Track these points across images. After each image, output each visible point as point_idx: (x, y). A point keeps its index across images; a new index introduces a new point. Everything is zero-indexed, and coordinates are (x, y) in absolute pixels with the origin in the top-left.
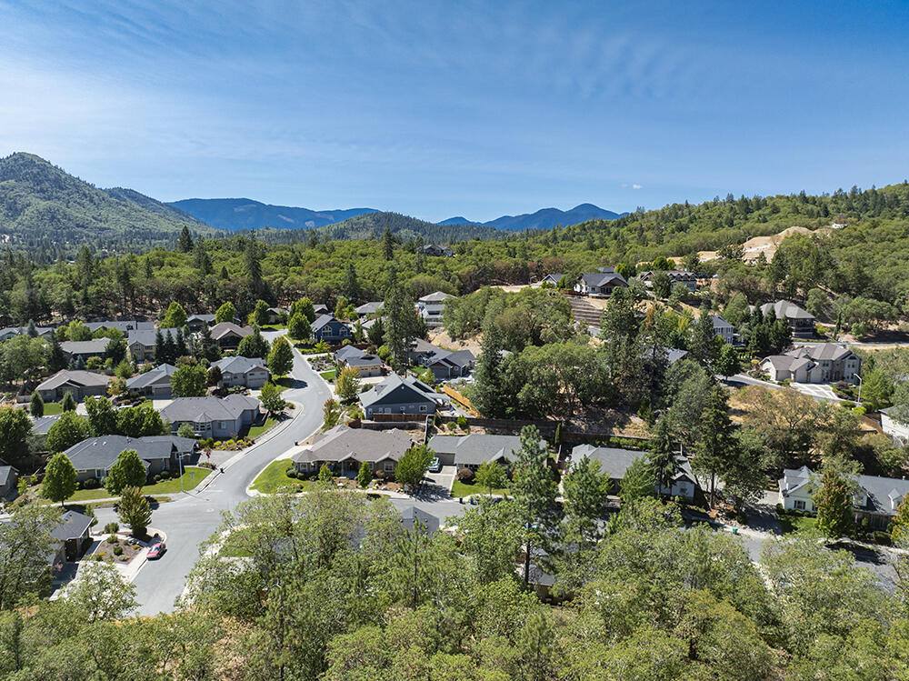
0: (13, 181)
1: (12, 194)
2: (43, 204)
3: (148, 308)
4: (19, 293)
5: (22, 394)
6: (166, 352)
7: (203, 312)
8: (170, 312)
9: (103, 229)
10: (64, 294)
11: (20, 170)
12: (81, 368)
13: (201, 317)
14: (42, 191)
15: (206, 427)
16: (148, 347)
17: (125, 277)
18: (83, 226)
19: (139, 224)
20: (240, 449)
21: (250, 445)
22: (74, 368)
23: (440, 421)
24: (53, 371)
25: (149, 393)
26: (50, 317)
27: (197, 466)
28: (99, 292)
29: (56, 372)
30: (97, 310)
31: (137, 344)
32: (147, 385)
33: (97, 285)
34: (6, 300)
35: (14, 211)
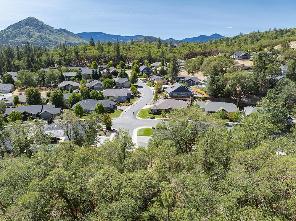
0: (28, 27)
1: (28, 31)
2: (38, 34)
3: (84, 63)
4: (44, 58)
5: (53, 88)
6: (95, 76)
7: (102, 65)
8: (93, 64)
9: (57, 42)
10: (58, 58)
11: (30, 23)
12: (69, 80)
13: (102, 66)
14: (37, 30)
15: (117, 98)
16: (89, 75)
17: (77, 53)
18: (51, 41)
19: (68, 41)
20: (129, 105)
21: (131, 104)
22: (67, 81)
23: (195, 98)
24: (61, 81)
26: (54, 66)
27: (117, 110)
28: (69, 57)
29: (62, 81)
30: (69, 63)
31: (85, 74)
32: (92, 86)
33: (68, 55)
34: (41, 60)
35: (29, 36)
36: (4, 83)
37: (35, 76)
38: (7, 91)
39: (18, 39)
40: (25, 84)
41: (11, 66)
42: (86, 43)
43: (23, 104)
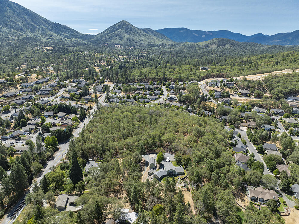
0: (121, 30)
1: (120, 33)
2: (128, 36)
4: (131, 77)
5: (134, 93)
6: (149, 89)
8: (151, 82)
9: (141, 43)
10: (137, 78)
11: (122, 26)
13: (155, 83)
14: (127, 32)
15: (152, 99)
18: (137, 42)
19: (151, 41)
20: (154, 101)
25: (147, 94)
27: (150, 102)
29: (137, 90)
31: (146, 87)
33: (142, 77)
35: (121, 38)
36: (118, 89)
39: (112, 41)
42: (165, 44)
43: (126, 98)
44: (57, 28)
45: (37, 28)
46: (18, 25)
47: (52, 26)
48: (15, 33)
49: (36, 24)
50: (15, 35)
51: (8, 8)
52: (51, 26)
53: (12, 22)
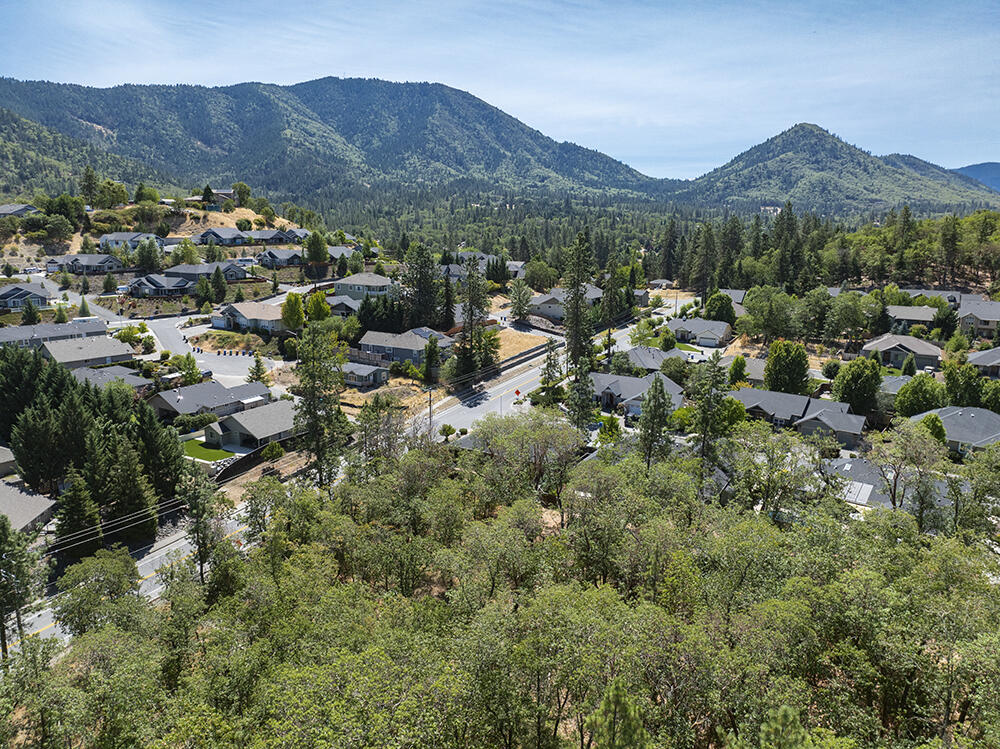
0: (790, 154)
1: (788, 167)
2: (817, 175)
3: (971, 279)
4: (830, 253)
5: (846, 352)
9: (873, 201)
10: (877, 256)
11: (799, 142)
12: (905, 333)
14: (817, 162)
16: (987, 323)
17: (951, 240)
18: (853, 198)
19: (917, 195)
22: (895, 333)
24: (877, 334)
26: (859, 281)
28: (917, 255)
29: (881, 334)
30: (913, 275)
31: (971, 316)
32: (994, 363)
33: (916, 248)
34: (819, 260)
35: (788, 183)
36: (708, 317)
37: (796, 309)
38: (713, 343)
39: (753, 193)
40: (766, 326)
41: (732, 272)
42: (987, 204)
43: (755, 383)
44: (570, 157)
45: (505, 156)
46: (455, 149)
47: (554, 152)
48: (437, 171)
49: (507, 146)
50: (435, 176)
51: (438, 106)
52: (550, 151)
53: (441, 141)
